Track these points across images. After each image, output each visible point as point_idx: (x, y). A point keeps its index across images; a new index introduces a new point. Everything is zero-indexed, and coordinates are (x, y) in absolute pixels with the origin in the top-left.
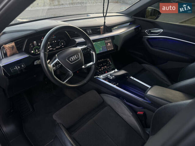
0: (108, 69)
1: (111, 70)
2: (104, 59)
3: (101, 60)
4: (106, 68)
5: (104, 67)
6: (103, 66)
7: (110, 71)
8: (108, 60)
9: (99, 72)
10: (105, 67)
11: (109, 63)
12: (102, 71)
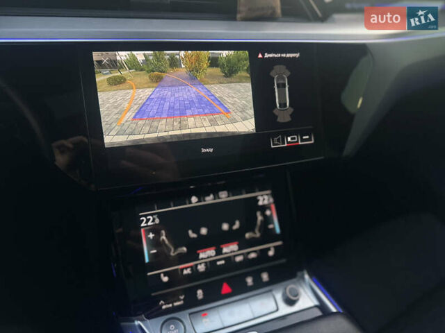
0: (247, 262)
1: (265, 277)
2: (232, 191)
3: (210, 199)
4: (229, 260)
5: (219, 252)
6: (217, 240)
7: (259, 285)
8: (264, 199)
9: (167, 285)
10: (230, 249)
11: (267, 220)
12: (196, 274)
